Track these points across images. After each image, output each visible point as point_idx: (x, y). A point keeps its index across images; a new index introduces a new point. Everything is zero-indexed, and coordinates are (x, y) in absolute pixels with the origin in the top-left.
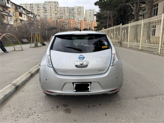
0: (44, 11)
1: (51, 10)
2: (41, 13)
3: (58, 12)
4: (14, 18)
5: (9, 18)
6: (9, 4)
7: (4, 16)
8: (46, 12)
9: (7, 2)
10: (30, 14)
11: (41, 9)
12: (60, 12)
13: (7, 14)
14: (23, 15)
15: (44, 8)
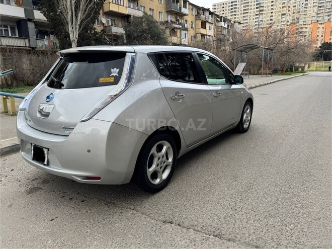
0: (257, 11)
1: (272, 7)
2: (251, 16)
3: (289, 11)
4: (191, 32)
5: (183, 32)
6: (186, 8)
7: (176, 31)
8: (261, 12)
9: (184, 5)
10: (221, 21)
11: (251, 9)
12: (294, 10)
13: (181, 26)
14: (208, 25)
15: (258, 6)
